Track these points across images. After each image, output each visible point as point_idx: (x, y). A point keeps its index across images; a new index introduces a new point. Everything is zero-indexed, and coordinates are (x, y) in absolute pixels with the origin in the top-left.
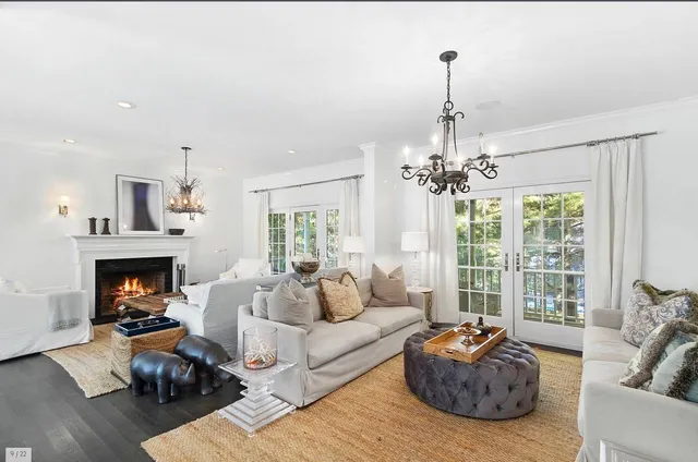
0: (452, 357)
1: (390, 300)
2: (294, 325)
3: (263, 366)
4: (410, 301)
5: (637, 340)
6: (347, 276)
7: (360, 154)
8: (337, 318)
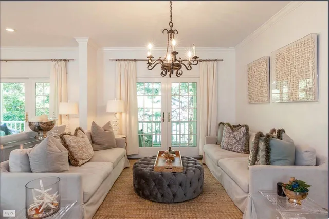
0: (171, 171)
1: (107, 145)
2: (62, 171)
3: (52, 212)
4: (118, 144)
5: (230, 147)
6: (79, 130)
7: (77, 44)
8: (81, 162)
